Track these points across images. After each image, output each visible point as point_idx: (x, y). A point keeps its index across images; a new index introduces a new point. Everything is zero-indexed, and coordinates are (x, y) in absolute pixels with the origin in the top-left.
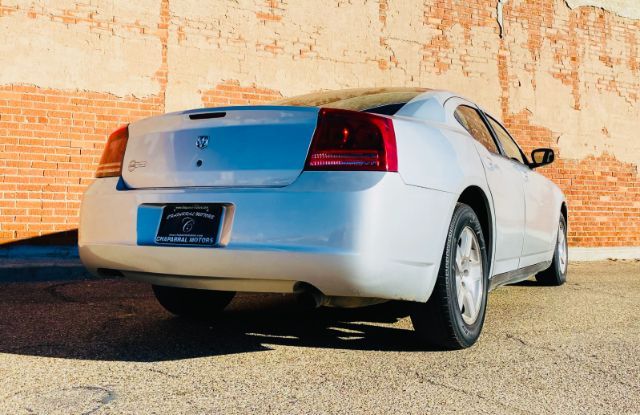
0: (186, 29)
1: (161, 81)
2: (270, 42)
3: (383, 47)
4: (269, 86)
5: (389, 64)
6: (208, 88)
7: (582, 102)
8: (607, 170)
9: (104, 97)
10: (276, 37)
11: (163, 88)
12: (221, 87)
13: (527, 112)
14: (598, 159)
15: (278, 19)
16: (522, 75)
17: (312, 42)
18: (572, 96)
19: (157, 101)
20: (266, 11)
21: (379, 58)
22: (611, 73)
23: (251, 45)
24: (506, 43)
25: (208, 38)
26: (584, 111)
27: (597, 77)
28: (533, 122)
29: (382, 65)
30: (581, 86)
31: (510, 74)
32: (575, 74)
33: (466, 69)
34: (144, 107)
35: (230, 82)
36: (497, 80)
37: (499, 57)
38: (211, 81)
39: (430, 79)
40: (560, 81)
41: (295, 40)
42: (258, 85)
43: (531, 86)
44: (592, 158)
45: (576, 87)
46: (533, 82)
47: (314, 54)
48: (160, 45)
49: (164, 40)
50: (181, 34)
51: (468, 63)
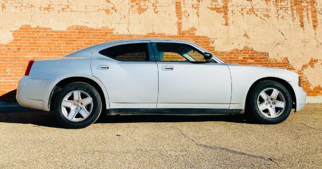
0: (6, 5)
2: (46, 6)
3: (108, 3)
4: (46, 26)
5: (112, 11)
6: (15, 29)
7: (230, 21)
8: (247, 56)
10: (50, 3)
12: (21, 28)
13: (193, 29)
14: (241, 51)
16: (190, 10)
17: (68, 4)
18: (223, 19)
21: (106, 8)
22: (250, 5)
23: (37, 9)
25: (16, 7)
26: (231, 26)
27: (241, 7)
28: (197, 34)
29: (107, 11)
30: (230, 14)
31: (183, 9)
32: (226, 7)
33: (156, 10)
35: (26, 26)
36: (175, 14)
37: (177, 3)
38: (17, 26)
39: (135, 16)
40: (215, 11)
41: (60, 4)
42: (40, 26)
43: (196, 15)
44: (237, 50)
45: (226, 14)
46: (197, 13)
47: (69, 10)
50: (3, 7)
51: (157, 7)
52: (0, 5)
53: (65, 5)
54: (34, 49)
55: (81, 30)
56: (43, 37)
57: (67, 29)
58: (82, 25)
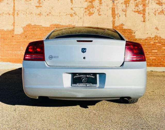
0: (19, 13)
1: (13, 25)
2: (39, 13)
3: (72, 10)
4: (39, 24)
5: (74, 15)
6: (24, 26)
7: (146, 20)
8: (157, 41)
9: (2, 30)
10: (41, 11)
11: (14, 27)
12: (26, 26)
13: (122, 25)
14: (153, 38)
15: (41, 7)
17: (50, 11)
18: (142, 18)
19: (13, 30)
20: (38, 5)
21: (70, 13)
22: (161, 8)
23: (34, 15)
24: (115, 3)
25: (24, 14)
26: (147, 23)
27: (154, 10)
28: (125, 27)
29: (71, 15)
30: (147, 14)
31: (116, 12)
32: (144, 10)
33: (100, 13)
34: (10, 32)
35: (29, 24)
36: (111, 15)
37: (112, 8)
38: (24, 25)
39: (87, 18)
40: (137, 13)
41: (46, 11)
42: (36, 24)
43: (124, 16)
44: (150, 38)
45: (144, 14)
46: (125, 15)
47: (51, 15)
48: (13, 17)
49: (14, 16)
50: (18, 14)
51: (100, 12)
52: (16, 13)
53: (49, 12)
54: (33, 37)
55: (58, 26)
56: (38, 30)
57: (50, 26)
58: (58, 23)
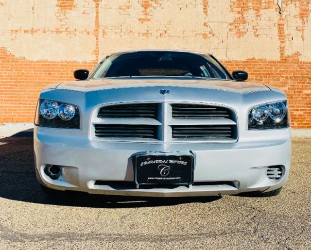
0: (106, 30)
1: (96, 54)
2: (145, 32)
3: (206, 27)
5: (209, 35)
9: (73, 63)
10: (148, 29)
11: (97, 57)
13: (298, 54)
15: (149, 20)
16: (294, 33)
17: (166, 29)
20: (143, 17)
21: (203, 33)
23: (136, 34)
24: (284, 16)
25: (116, 33)
28: (301, 59)
29: (205, 36)
31: (286, 32)
33: (257, 33)
34: (89, 66)
36: (277, 37)
37: (279, 25)
39: (233, 41)
41: (158, 29)
43: (300, 39)
46: (302, 36)
47: (167, 35)
48: (95, 39)
49: (97, 36)
50: (104, 33)
51: (258, 30)
52: (100, 31)
